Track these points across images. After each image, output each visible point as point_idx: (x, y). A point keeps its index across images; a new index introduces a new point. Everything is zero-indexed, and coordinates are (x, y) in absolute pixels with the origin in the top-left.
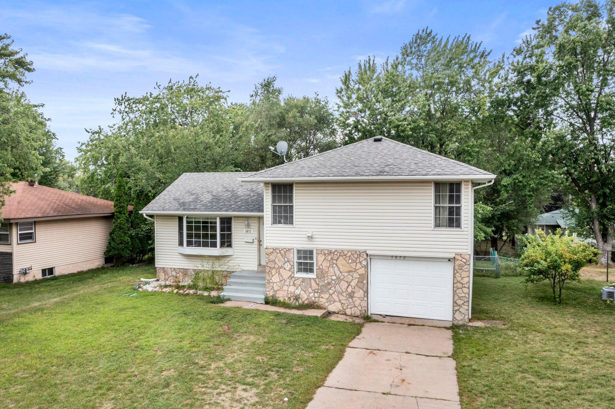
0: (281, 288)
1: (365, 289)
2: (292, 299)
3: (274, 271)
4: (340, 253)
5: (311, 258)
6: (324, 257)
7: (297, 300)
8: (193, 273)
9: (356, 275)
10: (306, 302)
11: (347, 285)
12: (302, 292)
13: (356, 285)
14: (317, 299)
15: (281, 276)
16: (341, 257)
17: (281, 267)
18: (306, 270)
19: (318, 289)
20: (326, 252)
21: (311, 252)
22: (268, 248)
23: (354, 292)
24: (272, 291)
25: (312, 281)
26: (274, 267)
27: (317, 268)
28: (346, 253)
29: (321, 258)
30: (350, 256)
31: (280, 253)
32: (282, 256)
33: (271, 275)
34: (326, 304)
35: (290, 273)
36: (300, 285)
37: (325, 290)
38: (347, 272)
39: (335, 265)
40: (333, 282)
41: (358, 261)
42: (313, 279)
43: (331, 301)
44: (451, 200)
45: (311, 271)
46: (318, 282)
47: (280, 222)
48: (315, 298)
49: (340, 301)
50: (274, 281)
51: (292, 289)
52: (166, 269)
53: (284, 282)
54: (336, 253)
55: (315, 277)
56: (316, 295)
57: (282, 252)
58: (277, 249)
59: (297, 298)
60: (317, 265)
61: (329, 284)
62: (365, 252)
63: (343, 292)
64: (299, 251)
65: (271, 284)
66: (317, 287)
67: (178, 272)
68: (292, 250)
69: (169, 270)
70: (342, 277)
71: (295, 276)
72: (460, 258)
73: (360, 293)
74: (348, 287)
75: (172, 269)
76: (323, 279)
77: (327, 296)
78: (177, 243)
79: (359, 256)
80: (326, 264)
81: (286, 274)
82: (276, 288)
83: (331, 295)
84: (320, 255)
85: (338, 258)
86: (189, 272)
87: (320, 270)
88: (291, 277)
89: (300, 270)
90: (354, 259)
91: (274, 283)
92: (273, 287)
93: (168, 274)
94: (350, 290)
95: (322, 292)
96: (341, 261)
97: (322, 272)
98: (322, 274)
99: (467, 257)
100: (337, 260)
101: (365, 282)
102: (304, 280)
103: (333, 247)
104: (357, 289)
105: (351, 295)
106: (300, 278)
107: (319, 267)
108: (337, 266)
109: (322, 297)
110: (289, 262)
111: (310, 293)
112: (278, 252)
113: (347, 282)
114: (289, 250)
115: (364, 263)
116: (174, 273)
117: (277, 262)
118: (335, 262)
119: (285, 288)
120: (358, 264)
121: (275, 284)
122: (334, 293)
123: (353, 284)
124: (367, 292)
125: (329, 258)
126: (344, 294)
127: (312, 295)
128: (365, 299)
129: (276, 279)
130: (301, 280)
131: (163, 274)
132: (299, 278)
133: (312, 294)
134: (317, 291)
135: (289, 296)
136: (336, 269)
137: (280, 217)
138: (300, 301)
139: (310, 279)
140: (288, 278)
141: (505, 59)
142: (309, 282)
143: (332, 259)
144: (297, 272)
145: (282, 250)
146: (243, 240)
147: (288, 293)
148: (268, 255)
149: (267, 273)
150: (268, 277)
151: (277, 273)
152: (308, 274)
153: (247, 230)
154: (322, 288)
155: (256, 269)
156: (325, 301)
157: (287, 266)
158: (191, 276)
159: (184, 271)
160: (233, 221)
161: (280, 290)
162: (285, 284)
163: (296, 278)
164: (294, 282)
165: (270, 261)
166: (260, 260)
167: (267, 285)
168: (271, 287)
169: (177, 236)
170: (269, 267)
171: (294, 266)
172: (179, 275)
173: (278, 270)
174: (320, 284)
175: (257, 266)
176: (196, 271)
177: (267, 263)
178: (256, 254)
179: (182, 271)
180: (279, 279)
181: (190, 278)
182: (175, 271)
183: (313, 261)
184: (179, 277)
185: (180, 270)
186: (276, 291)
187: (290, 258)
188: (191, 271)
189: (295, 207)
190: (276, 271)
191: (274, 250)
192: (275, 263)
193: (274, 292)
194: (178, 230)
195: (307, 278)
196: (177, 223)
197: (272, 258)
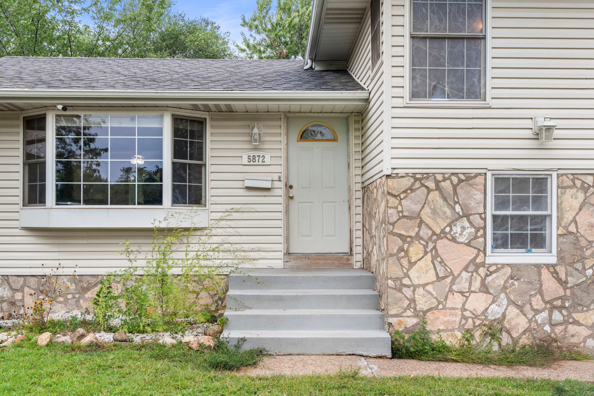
0: (441, 304)
2: (477, 334)
3: (417, 249)
5: (541, 203)
6: (581, 196)
7: (493, 336)
8: (73, 287)
10: (525, 341)
12: (513, 311)
14: (559, 329)
15: (442, 262)
17: (443, 235)
18: (520, 243)
19: (562, 298)
20: (589, 180)
21: (540, 183)
22: (397, 176)
24: (409, 313)
25: (545, 272)
26: (418, 237)
27: (561, 231)
29: (574, 199)
31: (438, 188)
32: (445, 199)
33: (405, 262)
35: (471, 253)
36: (505, 288)
42: (548, 266)
45: (540, 242)
46: (563, 276)
47: (435, 92)
48: (553, 325)
50: (416, 282)
51: (478, 302)
53: (453, 283)
55: (553, 260)
56: (557, 316)
57: (446, 185)
58: (427, 176)
59: (494, 330)
60: (560, 223)
64: (502, 181)
66: (561, 292)
67: (17, 286)
68: (480, 180)
71: (489, 260)
76: (579, 266)
77: (591, 317)
78: (20, 200)
80: (587, 219)
81: (456, 256)
82: (422, 304)
84: (570, 192)
86: (56, 285)
87: (571, 238)
88: (475, 265)
89: (500, 243)
91: (415, 287)
92: (413, 300)
97: (575, 243)
98: (575, 250)
102: (517, 271)
106: (503, 265)
107: (566, 228)
109: (576, 323)
110: (467, 216)
111: (537, 312)
112: (431, 185)
114: (469, 178)
116: (3, 291)
117: (428, 221)
119: (456, 300)
121: (420, 291)
127: (542, 316)
129: (422, 272)
130: (508, 271)
132: (500, 267)
133: (545, 314)
134: (559, 303)
135: (469, 324)
137: (437, 77)
138: (505, 339)
139: (538, 267)
140: (466, 269)
142: (534, 277)
144: (495, 246)
145: (445, 180)
146: (239, 184)
147: (463, 317)
148: (395, 196)
149: (391, 255)
150: (395, 271)
151: (426, 253)
152: (529, 251)
153: (252, 154)
154: (578, 293)
155: (279, 264)
156: (586, 332)
157: (463, 228)
158: (64, 295)
159: (38, 283)
160: (209, 130)
161: (436, 308)
162: (454, 287)
163: (491, 265)
164: (483, 281)
165: (404, 217)
166: (287, 240)
167: (392, 295)
168: (407, 302)
169: (20, 176)
170: (400, 236)
171: (484, 228)
172: (23, 296)
173: (431, 245)
174: (571, 281)
175: (281, 255)
176: (81, 281)
177: (393, 224)
178: (280, 223)
179: (33, 281)
180: (432, 272)
181: (60, 302)
182: (9, 284)
183: (546, 209)
184: (22, 300)
185: (25, 281)
186: (425, 312)
187: (473, 204)
188: (65, 280)
189: (490, 43)
190: (425, 247)
191: (416, 179)
192: (422, 222)
193: (416, 316)
194: (21, 161)
195: (527, 266)
196: (21, 137)
197: (409, 205)
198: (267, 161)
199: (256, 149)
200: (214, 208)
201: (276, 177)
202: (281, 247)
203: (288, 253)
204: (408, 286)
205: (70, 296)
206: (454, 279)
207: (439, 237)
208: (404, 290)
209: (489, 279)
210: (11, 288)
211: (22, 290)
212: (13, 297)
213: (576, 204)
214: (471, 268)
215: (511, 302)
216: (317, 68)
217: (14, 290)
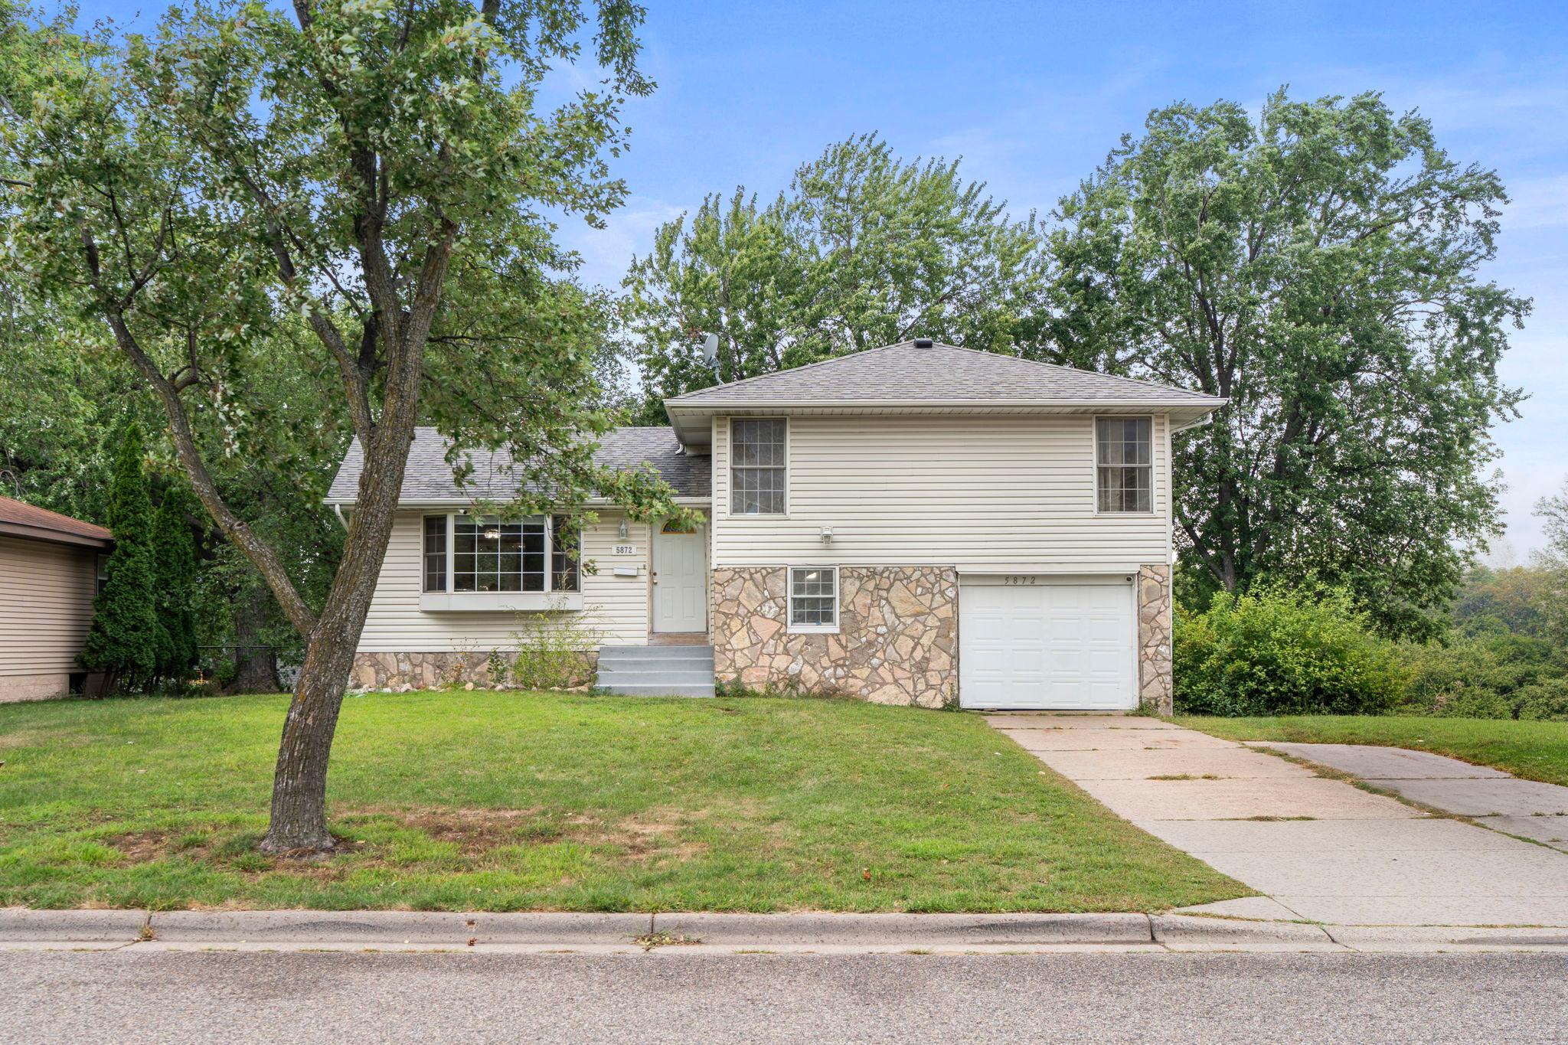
0: (753, 663)
1: (952, 651)
2: (781, 686)
3: (735, 624)
4: (896, 573)
5: (828, 588)
6: (857, 584)
7: (793, 687)
8: (464, 662)
9: (932, 621)
10: (816, 690)
11: (912, 644)
12: (807, 668)
13: (934, 643)
14: (841, 682)
15: (754, 632)
16: (898, 583)
17: (755, 613)
18: (814, 618)
19: (845, 659)
20: (864, 572)
21: (827, 574)
22: (722, 570)
23: (927, 660)
24: (730, 669)
25: (831, 641)
26: (737, 614)
27: (843, 609)
28: (909, 573)
29: (852, 586)
30: (918, 580)
31: (752, 578)
32: (757, 586)
33: (727, 633)
34: (865, 691)
35: (776, 626)
36: (801, 651)
37: (861, 660)
38: (911, 616)
39: (883, 602)
40: (881, 639)
41: (936, 590)
42: (833, 635)
43: (871, 683)
44: (1130, 456)
45: (828, 617)
46: (844, 642)
47: (750, 508)
48: (837, 679)
49: (896, 681)
50: (736, 647)
52: (380, 657)
53: (763, 647)
54: (886, 574)
55: (837, 630)
56: (840, 672)
57: (758, 576)
58: (744, 570)
59: (793, 682)
60: (841, 604)
61: (870, 644)
62: (952, 568)
63: (903, 661)
64: (798, 573)
65: (730, 655)
66: (843, 654)
67: (417, 662)
68: (782, 572)
69: (391, 660)
70: (901, 627)
71: (789, 631)
72: (1149, 574)
73: (941, 661)
74: (914, 649)
75: (401, 656)
76: (856, 635)
77: (865, 672)
78: (420, 587)
79: (940, 577)
80: (863, 600)
81: (765, 628)
82: (740, 663)
83: (875, 669)
84: (849, 580)
85: (892, 585)
86: (451, 661)
87: (850, 614)
88: (778, 635)
89: (799, 618)
90: (929, 585)
91: (735, 651)
92: (733, 660)
93: (386, 670)
94: (918, 654)
95: (855, 664)
96: (898, 592)
97: (854, 617)
98: (854, 623)
99: (1164, 571)
100: (888, 590)
101: (952, 635)
102: (810, 639)
103: (879, 561)
104: (935, 651)
105: (922, 668)
106: (800, 634)
107: (846, 606)
108: (888, 602)
109: (854, 677)
110: (773, 599)
111: (825, 669)
112: (747, 576)
113: (913, 638)
114: (775, 571)
115: (951, 593)
116: (406, 667)
117: (744, 602)
118: (884, 594)
119: (765, 661)
120: (938, 597)
121: (739, 654)
122: (882, 665)
123: (925, 641)
124: (956, 657)
125: (871, 585)
126: (907, 666)
127: (829, 672)
128: (954, 672)
129: (740, 640)
130: (804, 639)
131: (371, 671)
132: (797, 636)
133: (831, 670)
134: (841, 662)
135: (775, 678)
136: (887, 609)
137: (751, 497)
138: (802, 689)
139: (826, 635)
140: (772, 637)
141: (1037, 227)
142: (823, 643)
143: (877, 587)
144: (794, 621)
145: (757, 572)
146: (610, 572)
147: (770, 673)
148: (720, 584)
149: (717, 628)
150: (721, 639)
151: (743, 626)
152: (820, 624)
153: (620, 545)
154: (856, 654)
155: (644, 642)
156: (861, 683)
157: (770, 607)
158: (459, 670)
159: (435, 659)
161: (750, 666)
162: (764, 651)
163: (791, 634)
164: (785, 646)
165: (727, 599)
166: (652, 621)
167: (718, 657)
168: (729, 662)
169: (421, 566)
170: (724, 613)
171: (786, 607)
172: (422, 670)
173: (746, 620)
174: (850, 646)
175: (646, 634)
176: (471, 657)
177: (719, 605)
178: (645, 606)
179: (430, 658)
180: (747, 640)
182: (410, 659)
183: (832, 593)
184: (421, 674)
185: (423, 657)
186: (742, 669)
187: (777, 590)
188: (457, 657)
189: (788, 473)
190: (742, 621)
191: (736, 572)
192: (740, 603)
193: (736, 672)
194: (421, 553)
195: (817, 635)
196: (421, 533)
197: (731, 591)
198: (634, 551)
199: (623, 541)
200: (587, 593)
201: (641, 566)
202: (646, 627)
203: (652, 632)
204: (730, 650)
205: (463, 671)
206: (764, 644)
207: (753, 614)
208: (727, 652)
209: (789, 644)
210: (412, 663)
211: (421, 665)
212: (414, 671)
213: (854, 590)
214: (776, 636)
215: (806, 662)
216: (689, 453)
217: (415, 666)
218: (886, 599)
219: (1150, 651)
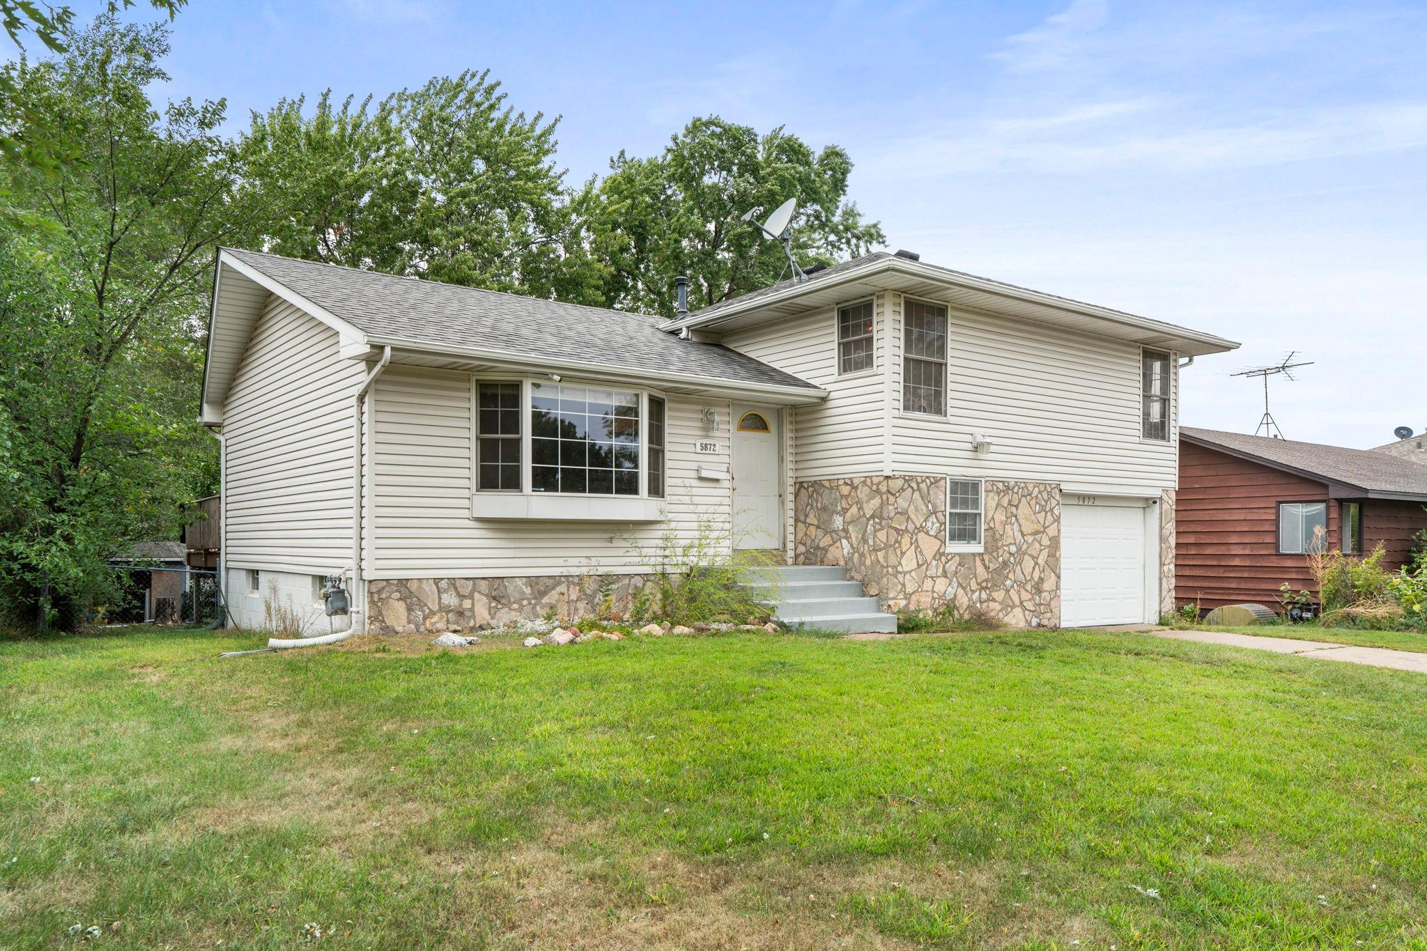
0: (919, 588)
1: (1057, 571)
2: (941, 611)
3: (906, 541)
4: (1023, 489)
5: (976, 503)
6: (996, 498)
7: (949, 612)
8: (528, 591)
9: (1046, 542)
10: (966, 617)
11: (1032, 563)
12: (960, 592)
13: (1046, 562)
14: (984, 606)
15: (921, 552)
16: (1023, 499)
17: (920, 529)
18: (964, 536)
19: (986, 580)
20: (1000, 485)
21: (975, 486)
22: (894, 477)
23: (1042, 580)
24: (901, 596)
25: (977, 559)
26: (906, 530)
27: (986, 527)
28: (1030, 487)
29: (993, 501)
30: (1037, 497)
31: (918, 489)
32: (922, 498)
33: (899, 552)
34: (1001, 615)
35: (937, 544)
36: (956, 573)
37: (999, 582)
38: (1032, 534)
39: (1014, 519)
40: (1012, 559)
41: (1048, 509)
42: (980, 554)
43: (1008, 606)
45: (975, 535)
46: (987, 562)
48: (981, 603)
49: (1021, 604)
50: (905, 569)
51: (941, 585)
52: (413, 586)
53: (927, 569)
54: (1016, 490)
55: (982, 549)
56: (984, 596)
57: (923, 486)
58: (912, 478)
59: (951, 607)
60: (985, 520)
61: (1005, 564)
62: (1058, 486)
63: (1027, 582)
64: (955, 484)
65: (900, 577)
66: (986, 576)
67: (466, 592)
68: (942, 482)
69: (430, 589)
70: (1025, 546)
71: (947, 550)
72: (1167, 498)
73: (1050, 581)
74: (1034, 569)
75: (443, 584)
76: (995, 555)
77: (1001, 595)
78: (473, 484)
79: (1050, 495)
80: (1000, 517)
81: (929, 546)
82: (909, 590)
83: (1008, 591)
84: (991, 495)
85: (1019, 501)
86: (510, 589)
87: (991, 532)
88: (939, 554)
89: (953, 536)
91: (905, 573)
92: (904, 585)
93: (422, 604)
94: (1036, 575)
95: (994, 586)
96: (1024, 509)
97: (993, 536)
98: (994, 541)
99: (1174, 496)
100: (1017, 506)
101: (1057, 554)
102: (962, 559)
103: (1011, 475)
104: (1047, 572)
105: (1039, 589)
106: (955, 554)
107: (989, 523)
108: (1017, 519)
109: (994, 600)
110: (935, 513)
111: (973, 591)
112: (914, 485)
113: (1033, 557)
114: (937, 481)
115: (1056, 511)
116: (450, 599)
117: (913, 517)
118: (1014, 509)
119: (928, 584)
120: (1049, 516)
121: (908, 576)
122: (1012, 587)
123: (1041, 561)
124: (1058, 577)
125: (1005, 502)
126: (1029, 587)
127: (976, 596)
128: (1057, 592)
129: (909, 563)
130: (958, 559)
131: (400, 607)
132: (953, 556)
134: (984, 584)
135: (936, 604)
136: (1016, 526)
137: (916, 393)
138: (956, 613)
139: (974, 555)
140: (934, 558)
142: (972, 564)
143: (1010, 504)
144: (951, 538)
145: (923, 481)
146: (695, 474)
147: (933, 598)
148: (893, 495)
149: (890, 546)
150: (893, 559)
151: (911, 544)
152: (969, 543)
153: (704, 441)
154: (995, 576)
156: (998, 607)
157: (933, 523)
158: (519, 601)
159: (491, 587)
160: (667, 413)
161: (917, 591)
162: (928, 573)
163: (948, 554)
164: (944, 567)
165: (898, 513)
167: (891, 581)
168: (900, 587)
169: (473, 453)
170: (896, 529)
171: (945, 523)
172: (473, 604)
173: (914, 537)
174: (992, 566)
175: (731, 551)
176: (537, 584)
177: (891, 519)
178: (729, 518)
179: (483, 585)
180: (915, 560)
181: (515, 610)
182: (456, 589)
183: (977, 509)
184: (472, 609)
185: (474, 584)
186: (911, 595)
187: (938, 503)
188: (520, 583)
189: (950, 370)
190: (911, 539)
191: (906, 481)
192: (909, 517)
193: (905, 598)
194: (473, 434)
195: (968, 554)
196: (473, 404)
197: (902, 503)
198: (718, 449)
199: (706, 437)
200: (669, 499)
201: (724, 467)
202: (730, 543)
203: (733, 549)
204: (900, 573)
205: (525, 602)
206: (928, 566)
207: (919, 531)
208: (899, 575)
209: (947, 566)
210: (458, 594)
211: (471, 597)
212: (461, 605)
213: (994, 505)
214: (937, 558)
216: (694, 339)
217: (462, 597)
218: (1016, 516)
219: (1166, 568)
